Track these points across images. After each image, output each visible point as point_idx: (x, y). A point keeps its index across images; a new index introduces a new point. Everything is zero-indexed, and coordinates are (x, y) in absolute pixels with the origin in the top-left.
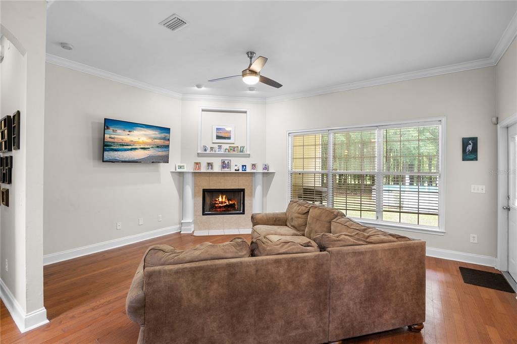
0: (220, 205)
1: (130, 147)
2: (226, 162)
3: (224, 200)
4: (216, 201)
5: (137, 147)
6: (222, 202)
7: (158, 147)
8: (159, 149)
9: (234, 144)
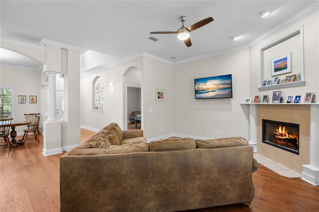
0: (280, 137)
1: (206, 91)
2: (277, 94)
3: (284, 132)
4: (277, 132)
5: (209, 91)
6: (282, 134)
7: (220, 89)
8: (221, 91)
9: (291, 72)
